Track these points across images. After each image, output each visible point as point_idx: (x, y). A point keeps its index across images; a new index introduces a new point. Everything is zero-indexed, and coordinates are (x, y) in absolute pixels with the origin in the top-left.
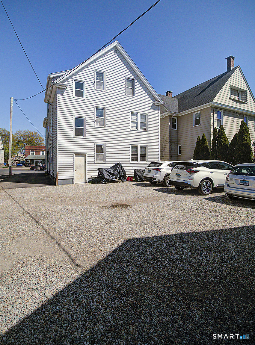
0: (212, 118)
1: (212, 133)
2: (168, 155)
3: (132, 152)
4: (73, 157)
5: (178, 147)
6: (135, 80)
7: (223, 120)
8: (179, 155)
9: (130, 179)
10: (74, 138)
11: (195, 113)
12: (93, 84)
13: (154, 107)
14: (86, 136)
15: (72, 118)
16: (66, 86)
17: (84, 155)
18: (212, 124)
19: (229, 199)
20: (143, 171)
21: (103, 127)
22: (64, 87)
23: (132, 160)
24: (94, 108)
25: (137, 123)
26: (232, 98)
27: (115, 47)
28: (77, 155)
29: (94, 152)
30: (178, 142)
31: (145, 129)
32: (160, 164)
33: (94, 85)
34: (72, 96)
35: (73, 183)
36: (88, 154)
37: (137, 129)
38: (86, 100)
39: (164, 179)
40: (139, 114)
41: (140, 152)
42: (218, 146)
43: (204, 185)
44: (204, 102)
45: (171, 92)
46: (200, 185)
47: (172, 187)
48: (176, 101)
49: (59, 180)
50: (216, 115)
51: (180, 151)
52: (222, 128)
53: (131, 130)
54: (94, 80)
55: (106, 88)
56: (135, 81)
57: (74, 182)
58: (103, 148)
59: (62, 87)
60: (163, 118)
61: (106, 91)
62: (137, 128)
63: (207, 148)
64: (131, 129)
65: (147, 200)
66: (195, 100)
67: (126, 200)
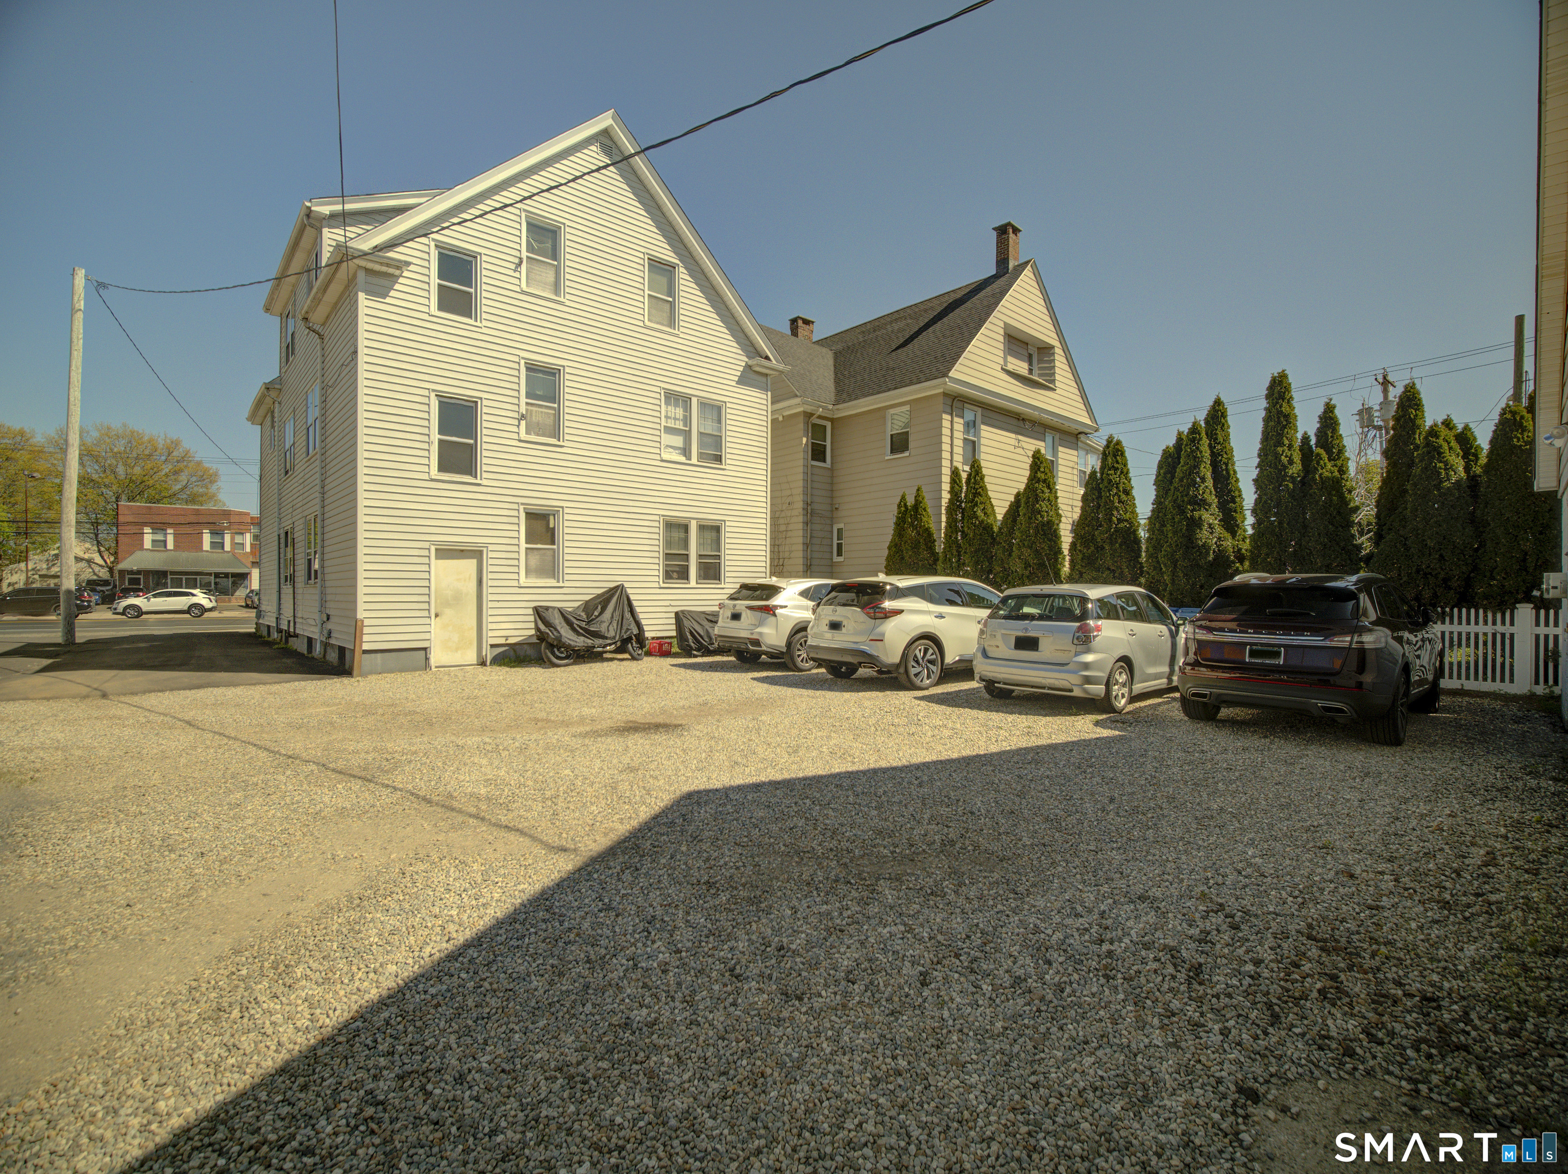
0: (946, 431)
1: (946, 487)
2: (797, 557)
3: (668, 543)
4: (426, 560)
5: (832, 532)
6: (682, 270)
7: (983, 441)
8: (836, 559)
9: (662, 650)
10: (432, 480)
11: (892, 411)
12: (513, 266)
13: (748, 377)
14: (485, 475)
15: (426, 400)
16: (401, 265)
17: (476, 554)
18: (946, 455)
19: (987, 696)
20: (712, 618)
21: (553, 441)
22: (391, 271)
23: (668, 575)
24: (516, 366)
25: (687, 435)
26: (1010, 367)
27: (606, 132)
28: (447, 552)
29: (515, 541)
30: (832, 511)
31: (718, 459)
32: (773, 591)
33: (517, 275)
34: (425, 309)
35: (426, 665)
36: (491, 547)
37: (685, 455)
38: (484, 330)
39: (789, 644)
40: (694, 400)
41: (700, 545)
42: (963, 532)
43: (916, 656)
44: (921, 375)
45: (807, 322)
46: (905, 656)
47: (815, 671)
48: (827, 358)
49: (365, 652)
50: (959, 425)
51: (840, 546)
52: (976, 472)
53: (662, 461)
54: (518, 254)
55: (567, 290)
56: (682, 274)
57: (433, 661)
58: (551, 526)
59: (384, 269)
60: (781, 419)
61: (568, 303)
62: (686, 451)
63: (928, 537)
64: (665, 456)
65: (735, 709)
66: (891, 364)
67: (663, 711)
